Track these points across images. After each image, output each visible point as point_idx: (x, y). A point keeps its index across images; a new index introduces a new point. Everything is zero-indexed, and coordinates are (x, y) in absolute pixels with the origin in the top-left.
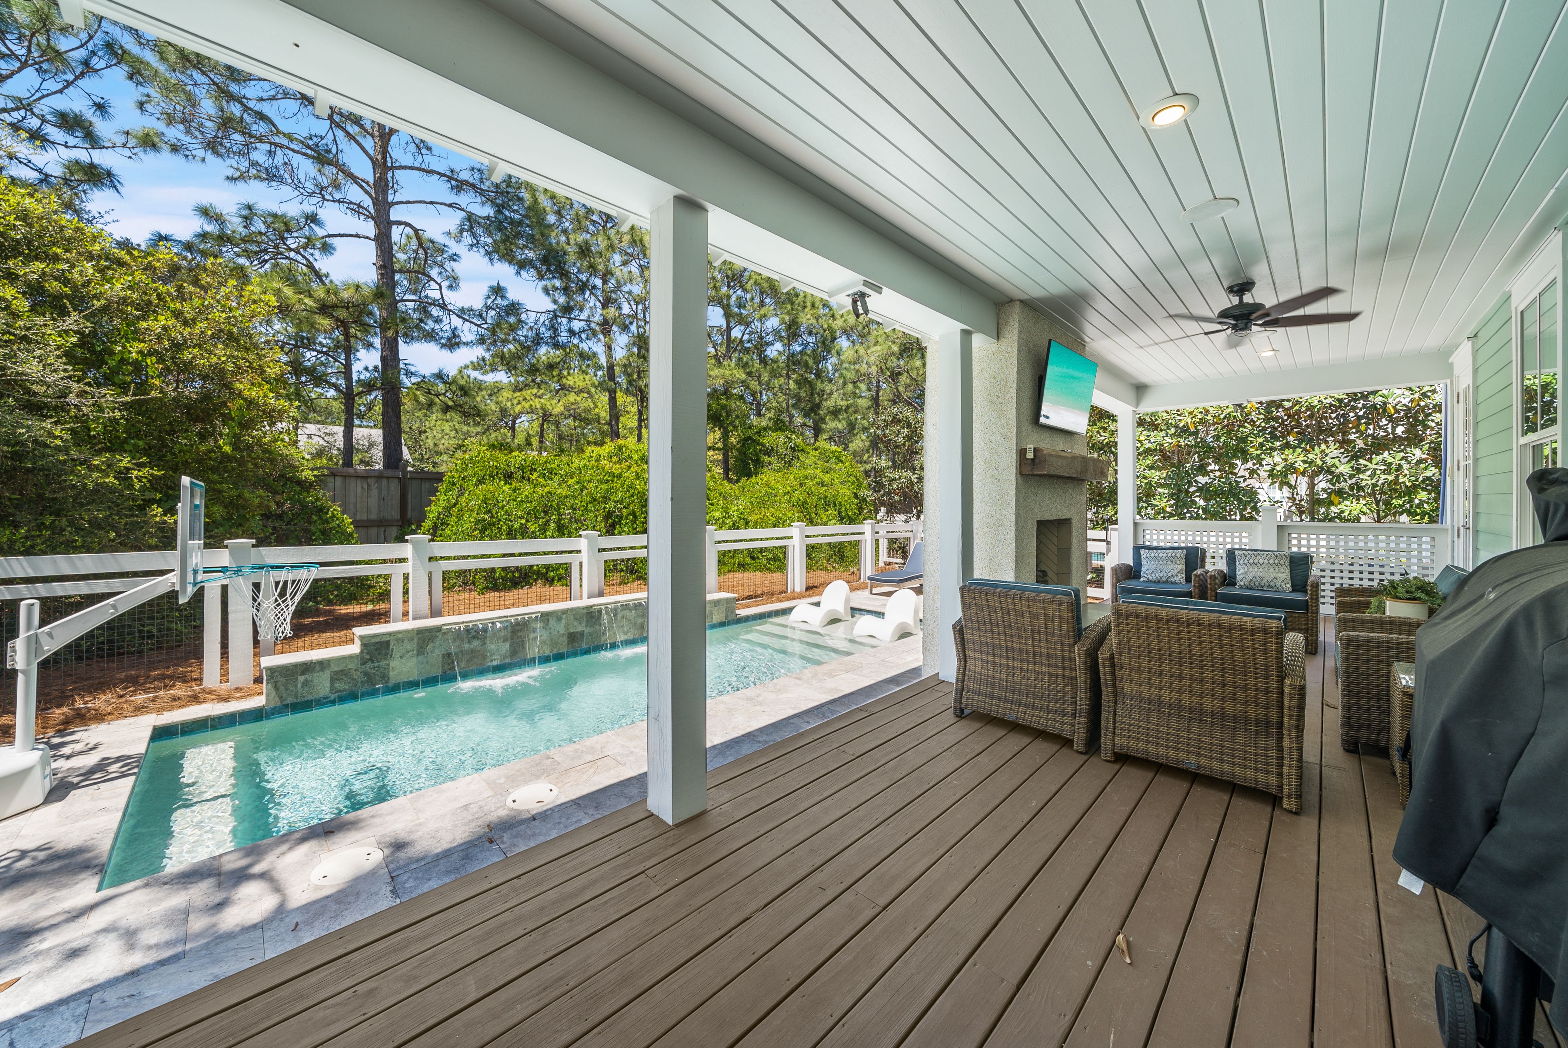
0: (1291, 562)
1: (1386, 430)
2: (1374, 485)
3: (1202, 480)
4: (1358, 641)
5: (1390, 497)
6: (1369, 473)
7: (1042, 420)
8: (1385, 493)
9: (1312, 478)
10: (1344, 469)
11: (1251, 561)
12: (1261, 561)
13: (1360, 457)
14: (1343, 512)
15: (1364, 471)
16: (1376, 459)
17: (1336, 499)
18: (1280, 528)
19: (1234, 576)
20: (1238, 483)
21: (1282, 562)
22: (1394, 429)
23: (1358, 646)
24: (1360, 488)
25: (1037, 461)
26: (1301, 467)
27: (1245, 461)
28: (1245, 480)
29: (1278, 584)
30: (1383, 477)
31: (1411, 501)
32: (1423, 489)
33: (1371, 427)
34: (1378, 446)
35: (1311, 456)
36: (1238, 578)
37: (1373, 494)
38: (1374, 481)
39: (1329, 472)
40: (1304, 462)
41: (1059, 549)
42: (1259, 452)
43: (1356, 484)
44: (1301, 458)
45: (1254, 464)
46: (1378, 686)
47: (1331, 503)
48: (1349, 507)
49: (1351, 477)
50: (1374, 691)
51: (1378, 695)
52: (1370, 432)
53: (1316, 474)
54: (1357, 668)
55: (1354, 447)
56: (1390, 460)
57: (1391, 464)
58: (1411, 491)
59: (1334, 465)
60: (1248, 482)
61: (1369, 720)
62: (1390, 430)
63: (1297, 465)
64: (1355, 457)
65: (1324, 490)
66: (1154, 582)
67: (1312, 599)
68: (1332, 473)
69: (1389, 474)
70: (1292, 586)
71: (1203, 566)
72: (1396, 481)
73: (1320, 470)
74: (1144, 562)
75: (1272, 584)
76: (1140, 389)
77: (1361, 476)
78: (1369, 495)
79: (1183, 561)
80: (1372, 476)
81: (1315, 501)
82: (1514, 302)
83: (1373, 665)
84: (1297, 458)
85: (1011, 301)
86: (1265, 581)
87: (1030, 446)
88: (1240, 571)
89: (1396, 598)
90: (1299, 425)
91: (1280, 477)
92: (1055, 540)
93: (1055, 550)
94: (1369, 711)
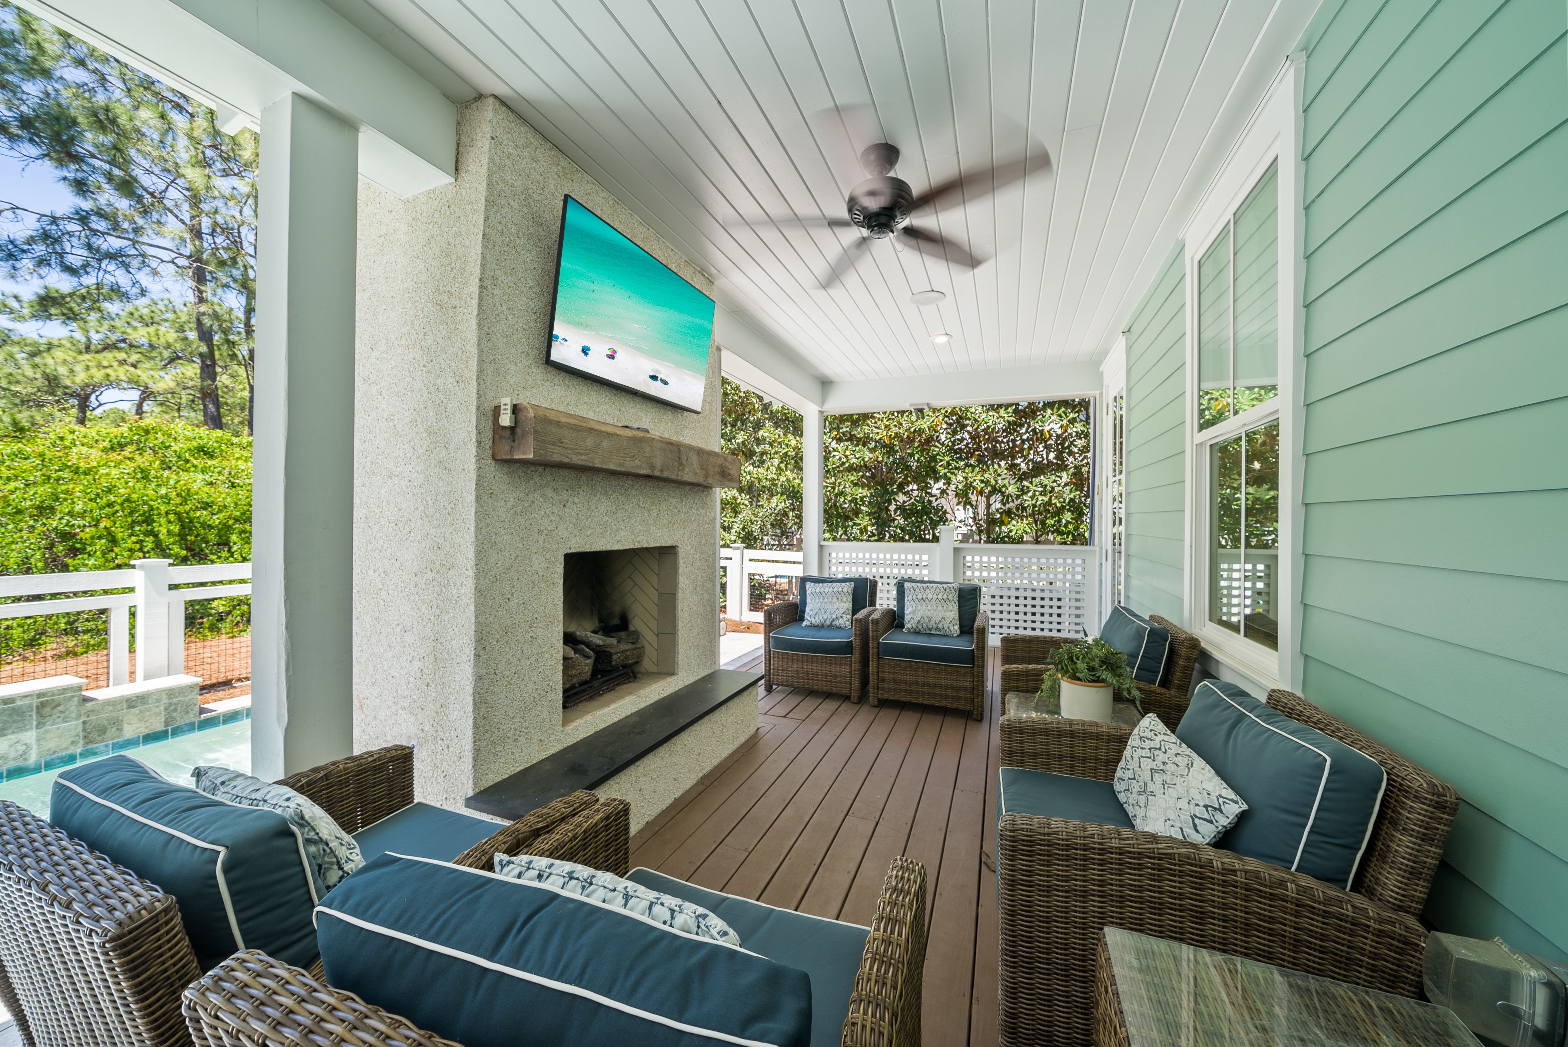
0: (960, 596)
1: (1042, 457)
2: (1034, 506)
3: (901, 498)
4: (1031, 843)
5: (1045, 517)
6: (1030, 494)
7: (554, 357)
8: (1042, 514)
9: (988, 498)
10: (1012, 490)
11: (920, 597)
12: (930, 597)
13: (1026, 479)
14: (1011, 531)
15: (1026, 493)
16: (1036, 480)
17: (1006, 519)
18: (956, 550)
19: (902, 616)
20: (930, 502)
21: (950, 597)
22: (1047, 455)
23: (1031, 854)
24: (1024, 509)
25: (519, 431)
26: (979, 485)
27: (937, 480)
28: (937, 499)
29: (946, 626)
30: (1040, 498)
31: (1059, 521)
32: (1069, 510)
33: (1032, 452)
34: (1039, 469)
35: (986, 475)
36: (907, 618)
37: (1033, 515)
38: (1034, 502)
39: (1000, 491)
40: (982, 481)
41: (661, 595)
42: (946, 471)
43: (1021, 504)
44: (979, 477)
45: (944, 484)
46: (1066, 947)
47: (1002, 523)
48: (1016, 527)
49: (1018, 497)
50: (1058, 956)
51: (1067, 967)
52: (1031, 457)
53: (991, 493)
54: (1030, 905)
55: (1020, 470)
56: (1046, 482)
57: (1046, 486)
58: (1059, 511)
59: (1004, 486)
60: (939, 501)
61: (1050, 1024)
62: (1045, 456)
63: (975, 484)
64: (1020, 479)
65: (997, 510)
66: (818, 626)
67: (978, 647)
68: (1003, 493)
69: (1045, 495)
70: (961, 627)
71: (873, 603)
72: (1049, 503)
73: (995, 490)
74: (808, 600)
75: (940, 626)
76: (825, 384)
77: (1025, 498)
78: (1030, 515)
79: (850, 598)
80: (1032, 498)
81: (992, 522)
82: (1188, 253)
83: (1057, 900)
84: (976, 479)
85: (480, 97)
86: (932, 622)
87: (506, 402)
88: (908, 611)
89: (1075, 678)
90: (979, 448)
91: (963, 496)
92: (654, 580)
93: (654, 595)
94: (1049, 1001)
